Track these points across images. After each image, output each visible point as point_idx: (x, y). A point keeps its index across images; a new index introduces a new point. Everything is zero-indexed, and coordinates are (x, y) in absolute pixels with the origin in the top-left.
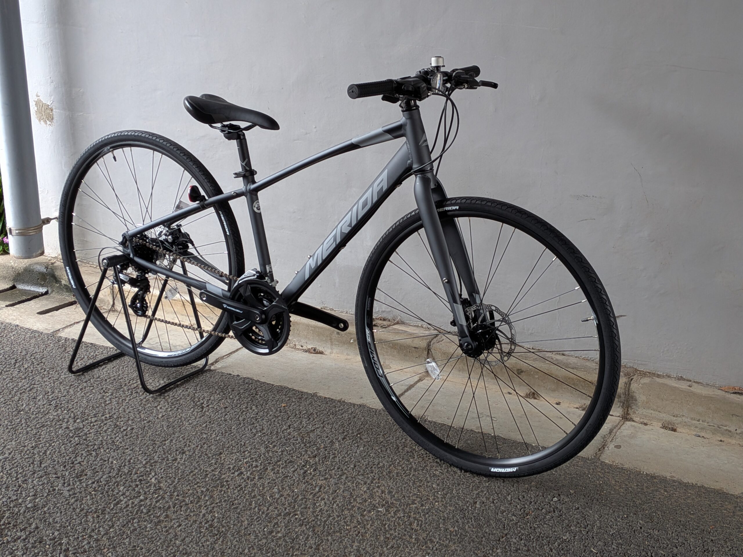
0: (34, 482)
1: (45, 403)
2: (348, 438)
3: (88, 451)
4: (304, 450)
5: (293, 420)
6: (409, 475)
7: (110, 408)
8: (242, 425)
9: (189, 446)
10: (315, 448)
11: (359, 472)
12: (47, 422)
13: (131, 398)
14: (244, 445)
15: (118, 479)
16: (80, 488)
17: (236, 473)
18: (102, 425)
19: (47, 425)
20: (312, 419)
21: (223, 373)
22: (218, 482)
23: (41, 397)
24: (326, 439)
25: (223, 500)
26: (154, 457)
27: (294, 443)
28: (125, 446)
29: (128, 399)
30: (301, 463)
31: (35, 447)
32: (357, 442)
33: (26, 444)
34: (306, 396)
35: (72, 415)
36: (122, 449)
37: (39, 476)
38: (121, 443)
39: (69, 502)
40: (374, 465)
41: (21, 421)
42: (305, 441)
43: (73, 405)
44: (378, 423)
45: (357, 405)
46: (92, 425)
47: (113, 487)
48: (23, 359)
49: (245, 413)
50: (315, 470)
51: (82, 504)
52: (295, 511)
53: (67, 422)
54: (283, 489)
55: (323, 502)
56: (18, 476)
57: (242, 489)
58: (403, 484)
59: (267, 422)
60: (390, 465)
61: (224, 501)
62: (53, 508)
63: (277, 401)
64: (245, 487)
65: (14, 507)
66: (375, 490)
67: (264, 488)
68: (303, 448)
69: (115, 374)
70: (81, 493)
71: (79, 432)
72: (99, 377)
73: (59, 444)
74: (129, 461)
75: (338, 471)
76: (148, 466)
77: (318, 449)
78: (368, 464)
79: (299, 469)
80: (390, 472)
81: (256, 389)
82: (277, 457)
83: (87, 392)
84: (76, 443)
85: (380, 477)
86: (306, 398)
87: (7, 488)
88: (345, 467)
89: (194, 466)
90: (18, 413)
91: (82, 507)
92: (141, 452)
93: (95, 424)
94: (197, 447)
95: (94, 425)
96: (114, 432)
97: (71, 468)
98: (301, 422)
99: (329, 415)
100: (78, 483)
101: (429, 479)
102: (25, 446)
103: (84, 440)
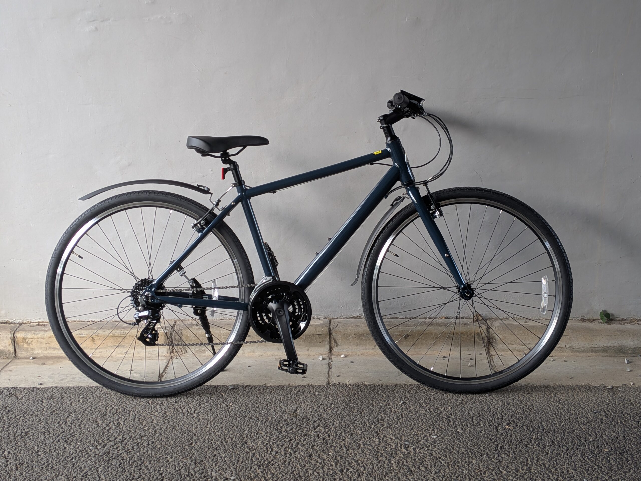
42: (299, 418)
43: (79, 437)
46: (115, 447)
50: (329, 436)
52: (345, 468)
53: (91, 451)
55: (358, 456)
61: (286, 475)
64: (291, 461)
66: (385, 439)
69: (87, 406)
71: (111, 455)
72: (75, 411)
73: (104, 468)
74: (179, 466)
75: (346, 433)
76: (198, 465)
77: (315, 422)
79: (316, 438)
83: (80, 425)
84: (118, 464)
86: (263, 389)
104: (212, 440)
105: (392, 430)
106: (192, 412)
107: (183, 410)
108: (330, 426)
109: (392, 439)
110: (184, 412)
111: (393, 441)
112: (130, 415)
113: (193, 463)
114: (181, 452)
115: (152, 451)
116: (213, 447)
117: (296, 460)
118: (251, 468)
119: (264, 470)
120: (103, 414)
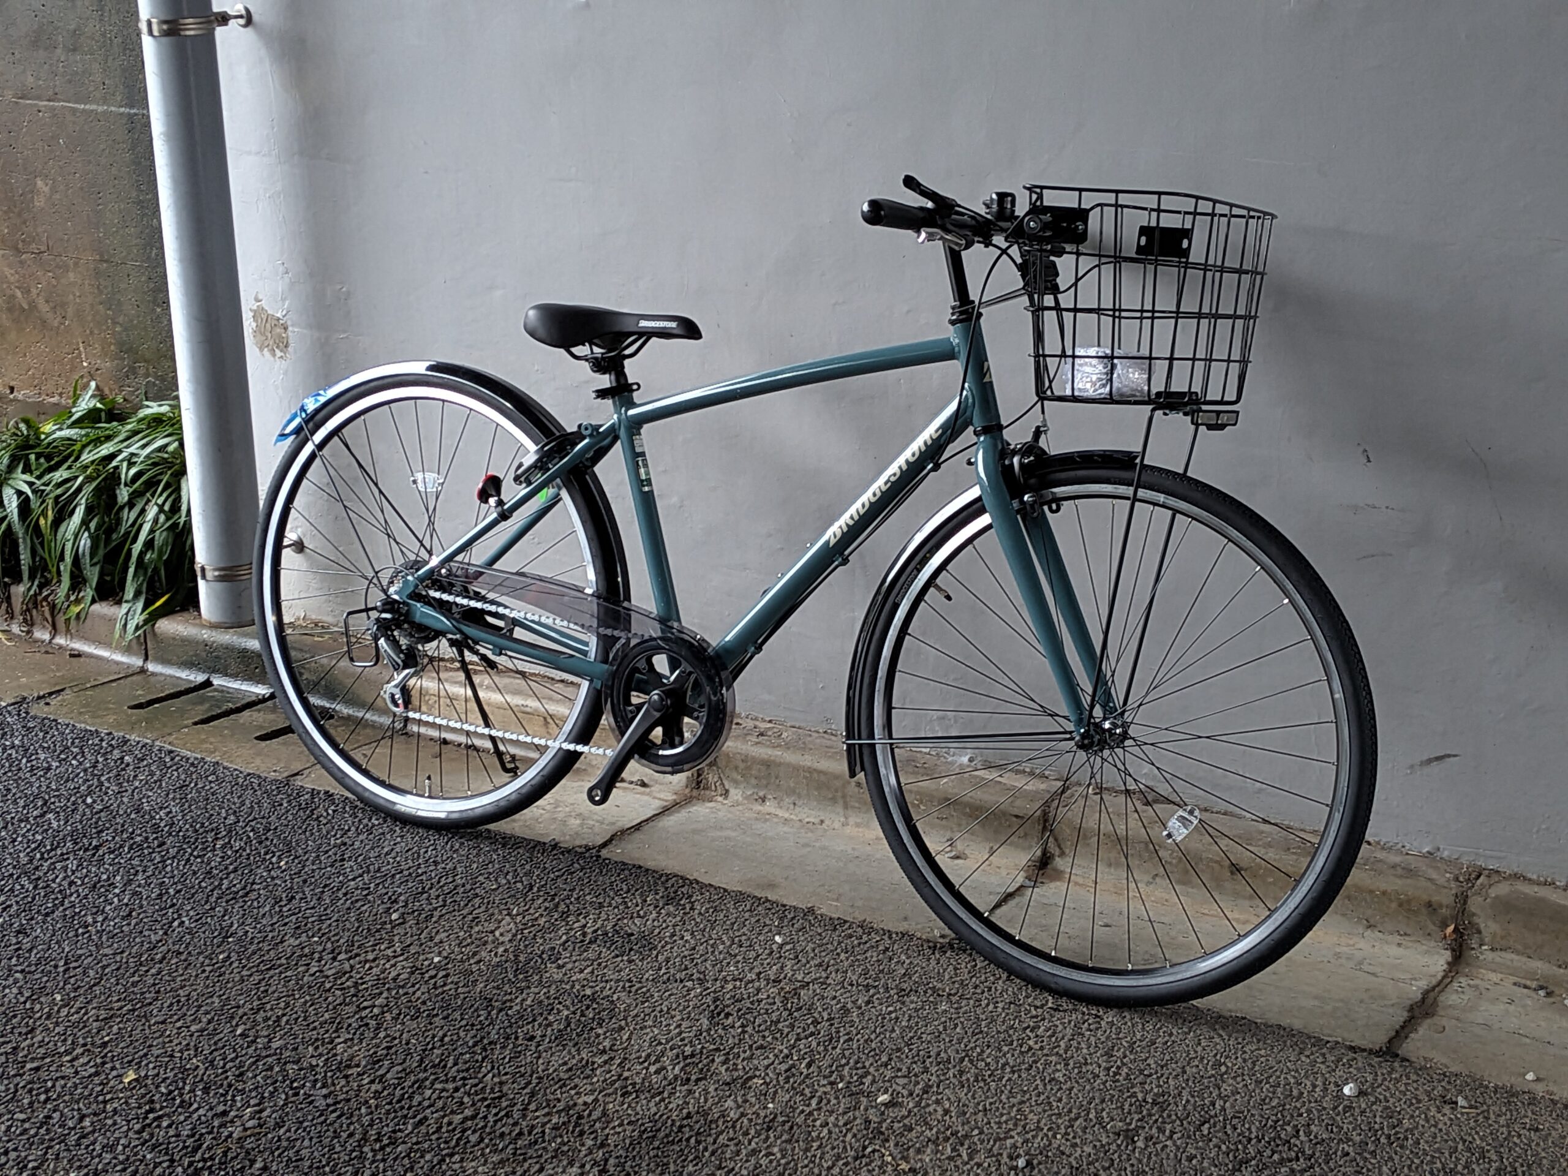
0: (259, 1078)
1: (275, 920)
2: (876, 1003)
3: (362, 1019)
4: (787, 1023)
5: (766, 962)
6: (1001, 1079)
7: (402, 932)
8: (663, 971)
9: (559, 1011)
10: (809, 1021)
11: (900, 1070)
12: (280, 958)
13: (444, 911)
14: (668, 1013)
15: (422, 1075)
16: (347, 1092)
17: (652, 1069)
18: (388, 966)
19: (280, 966)
20: (804, 961)
21: (624, 864)
22: (616, 1085)
23: (267, 909)
24: (834, 1002)
25: (626, 1122)
26: (489, 1033)
27: (767, 1010)
28: (433, 1009)
29: (437, 914)
30: (781, 1051)
31: (259, 1010)
32: (895, 1011)
33: (242, 1002)
34: (792, 915)
35: (329, 945)
36: (428, 1016)
37: (266, 1067)
38: (424, 1003)
39: (326, 1120)
40: (929, 1057)
41: (229, 957)
42: (789, 1005)
43: (330, 925)
44: (939, 973)
45: (897, 933)
46: (367, 966)
47: (411, 1091)
48: (230, 831)
49: (669, 946)
50: (809, 1066)
51: (351, 1123)
52: (768, 1147)
53: (319, 960)
54: (746, 1101)
55: (825, 1131)
56: (227, 1067)
57: (663, 1100)
58: (987, 1097)
59: (714, 966)
60: (962, 1060)
61: (628, 1124)
62: (296, 1131)
63: (733, 924)
64: (669, 1097)
65: (220, 1127)
66: (931, 1109)
67: (706, 1101)
68: (785, 1021)
69: (411, 864)
70: (349, 1100)
71: (344, 979)
72: (379, 870)
73: (306, 1002)
74: (442, 1040)
75: (857, 1069)
76: (478, 1049)
77: (816, 1022)
78: (918, 1055)
79: (777, 1062)
80: (961, 1073)
81: (691, 896)
82: (734, 1037)
83: (357, 901)
84: (338, 1002)
85: (941, 1081)
86: (793, 918)
87: (206, 1090)
88: (871, 1060)
89: (569, 1053)
90: (223, 942)
91: (352, 1128)
92: (464, 1023)
93: (373, 965)
94: (574, 1013)
95: (371, 968)
96: (412, 980)
97: (328, 1053)
98: (782, 968)
99: (838, 954)
100: (343, 1082)
101: (1041, 1088)
102: (238, 1007)
103: (353, 996)
104: (560, 1003)
105: (969, 1091)
106: (589, 931)
107: (578, 921)
108: (838, 1041)
109: (946, 1112)
110: (576, 925)
111: (947, 1118)
112: (467, 905)
113: (470, 1044)
114: (476, 1010)
115: (423, 993)
116: (546, 1019)
117: (685, 1097)
118: (576, 1086)
119: (596, 1100)
120: (423, 888)
